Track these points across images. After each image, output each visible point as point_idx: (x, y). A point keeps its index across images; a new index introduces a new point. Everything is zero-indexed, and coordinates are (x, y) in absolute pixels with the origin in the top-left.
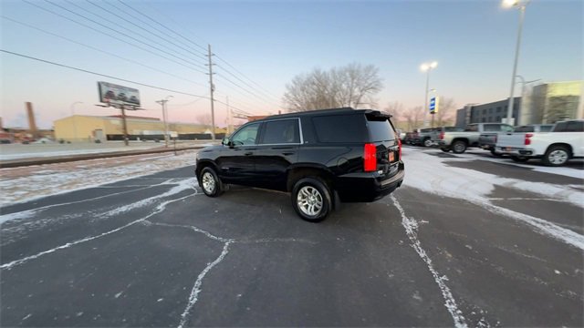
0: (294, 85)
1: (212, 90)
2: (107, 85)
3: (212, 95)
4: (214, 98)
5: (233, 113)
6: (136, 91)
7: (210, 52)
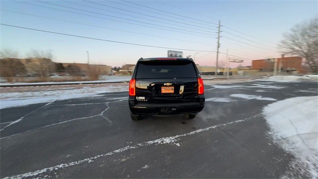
0: (292, 33)
1: (219, 47)
2: (171, 51)
3: (218, 50)
4: (219, 51)
5: (230, 59)
6: (181, 52)
7: (219, 25)
